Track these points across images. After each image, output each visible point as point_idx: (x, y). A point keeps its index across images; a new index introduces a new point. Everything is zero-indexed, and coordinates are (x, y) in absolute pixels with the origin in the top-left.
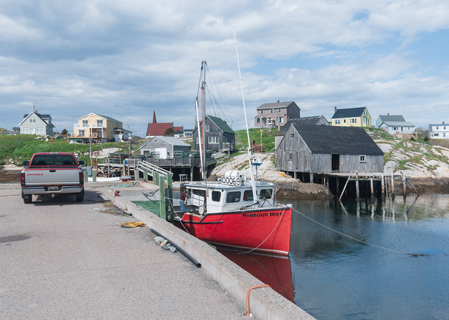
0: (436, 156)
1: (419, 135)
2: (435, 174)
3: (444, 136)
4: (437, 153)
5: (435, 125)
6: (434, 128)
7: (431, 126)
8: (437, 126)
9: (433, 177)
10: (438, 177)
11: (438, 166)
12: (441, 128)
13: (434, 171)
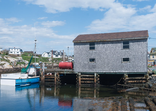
0: (5, 60)
1: (4, 52)
2: (3, 67)
3: (15, 53)
4: (6, 59)
5: (11, 48)
6: (11, 50)
7: (9, 49)
8: (12, 49)
9: (2, 68)
10: (4, 68)
11: (5, 64)
12: (13, 50)
13: (3, 66)
